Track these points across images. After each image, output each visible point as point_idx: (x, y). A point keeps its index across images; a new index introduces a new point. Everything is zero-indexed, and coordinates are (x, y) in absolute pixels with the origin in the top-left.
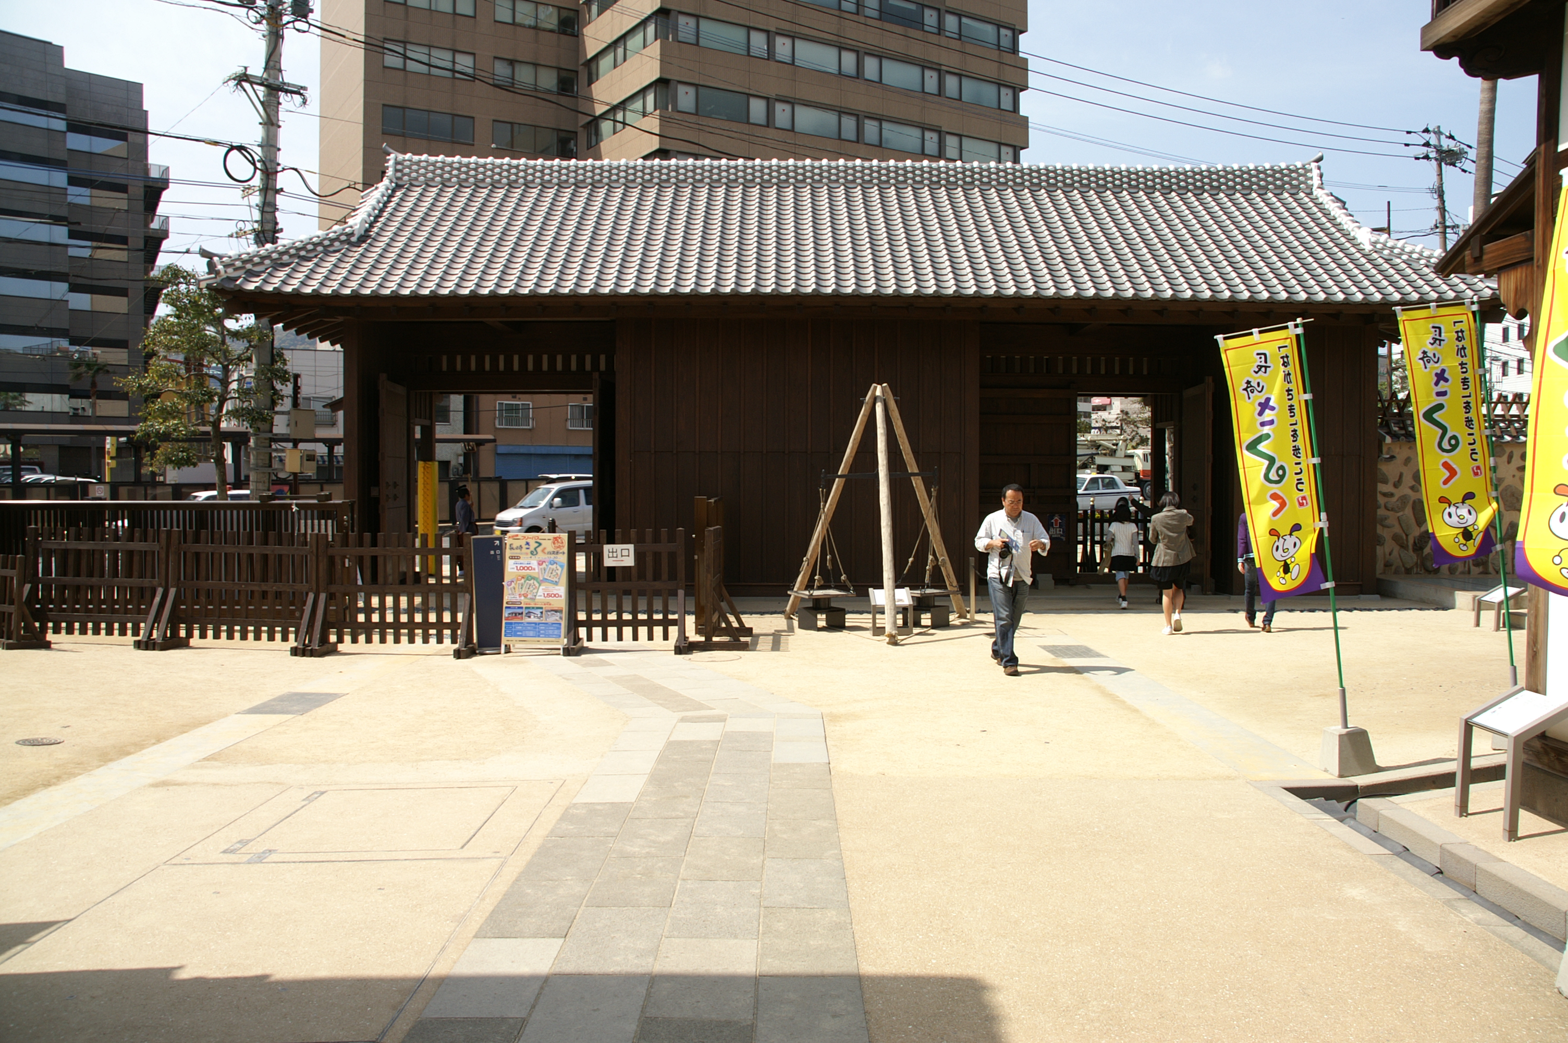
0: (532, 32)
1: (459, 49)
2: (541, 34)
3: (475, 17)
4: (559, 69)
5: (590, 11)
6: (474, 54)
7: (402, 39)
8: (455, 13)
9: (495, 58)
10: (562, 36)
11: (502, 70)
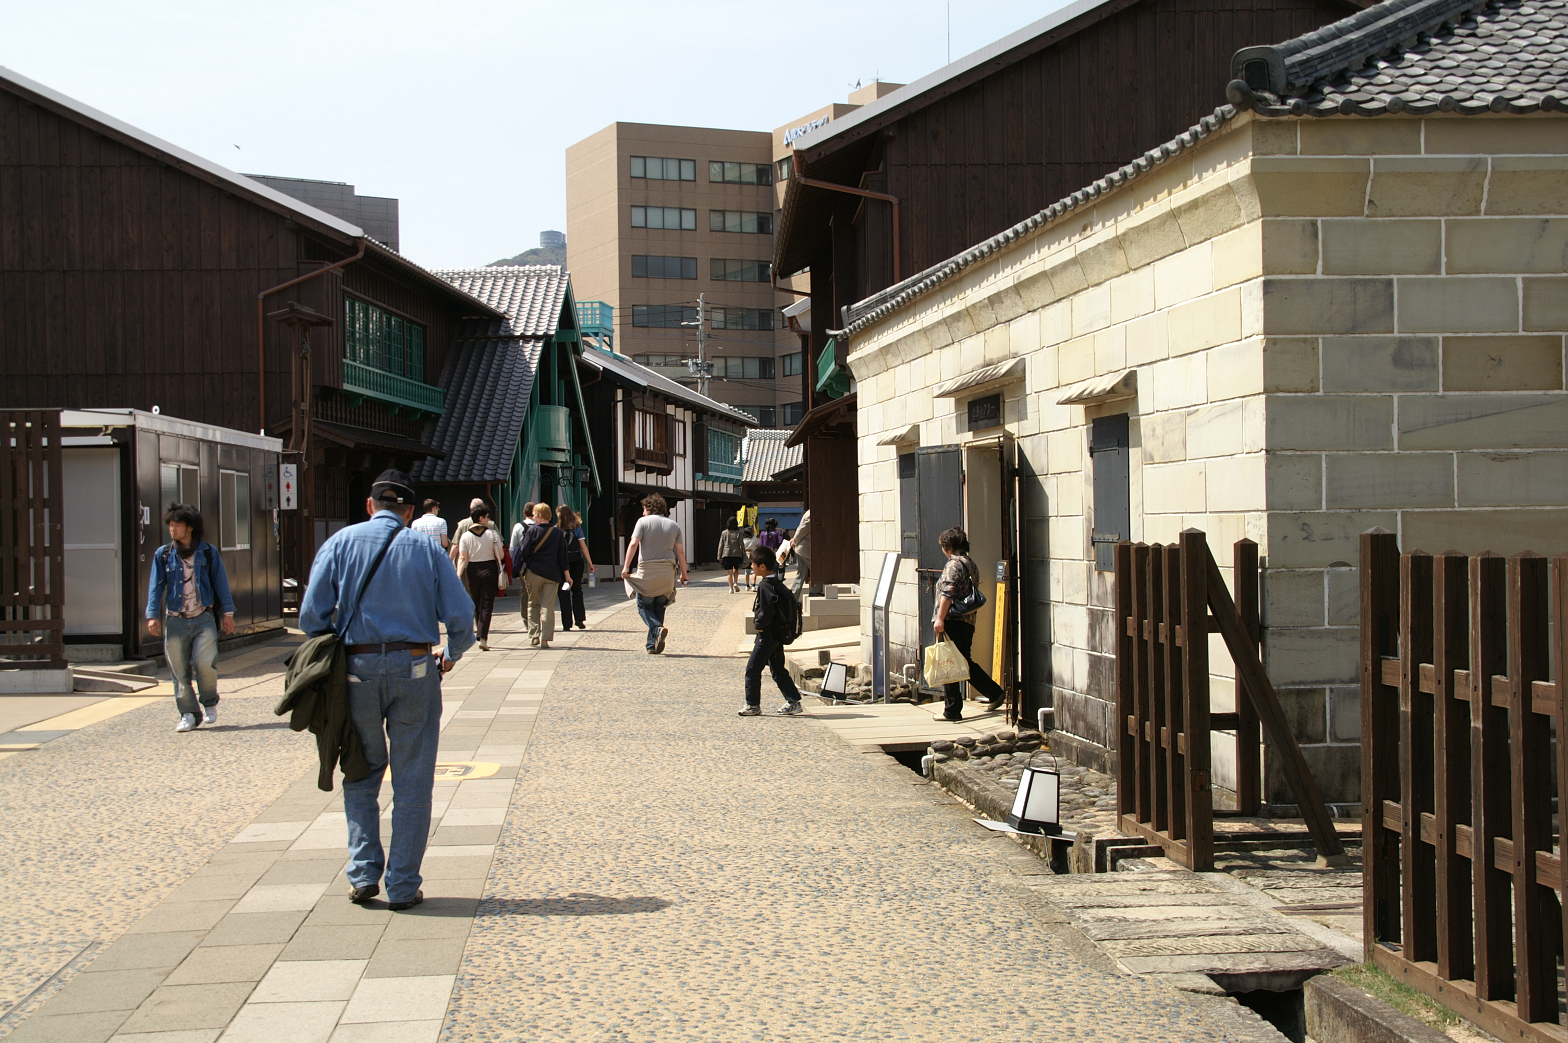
0: (737, 187)
1: (685, 206)
2: (745, 187)
3: (695, 181)
4: (758, 213)
5: (781, 169)
6: (695, 210)
7: (643, 204)
8: (680, 180)
9: (711, 210)
10: (760, 187)
11: (716, 220)
